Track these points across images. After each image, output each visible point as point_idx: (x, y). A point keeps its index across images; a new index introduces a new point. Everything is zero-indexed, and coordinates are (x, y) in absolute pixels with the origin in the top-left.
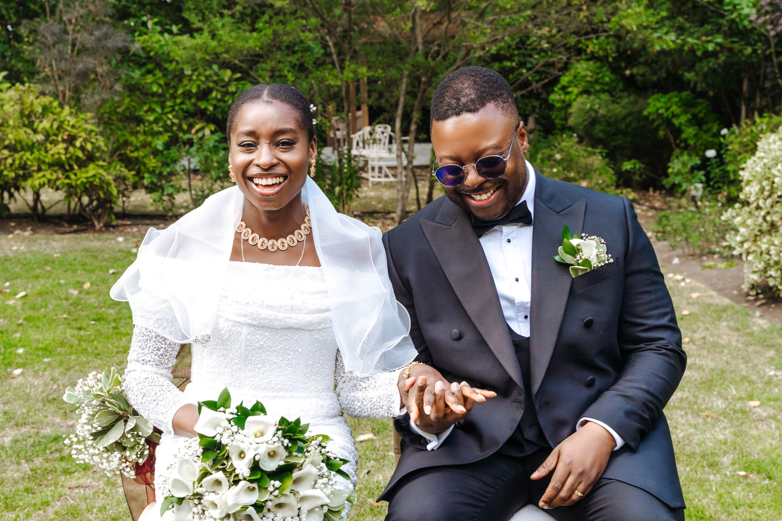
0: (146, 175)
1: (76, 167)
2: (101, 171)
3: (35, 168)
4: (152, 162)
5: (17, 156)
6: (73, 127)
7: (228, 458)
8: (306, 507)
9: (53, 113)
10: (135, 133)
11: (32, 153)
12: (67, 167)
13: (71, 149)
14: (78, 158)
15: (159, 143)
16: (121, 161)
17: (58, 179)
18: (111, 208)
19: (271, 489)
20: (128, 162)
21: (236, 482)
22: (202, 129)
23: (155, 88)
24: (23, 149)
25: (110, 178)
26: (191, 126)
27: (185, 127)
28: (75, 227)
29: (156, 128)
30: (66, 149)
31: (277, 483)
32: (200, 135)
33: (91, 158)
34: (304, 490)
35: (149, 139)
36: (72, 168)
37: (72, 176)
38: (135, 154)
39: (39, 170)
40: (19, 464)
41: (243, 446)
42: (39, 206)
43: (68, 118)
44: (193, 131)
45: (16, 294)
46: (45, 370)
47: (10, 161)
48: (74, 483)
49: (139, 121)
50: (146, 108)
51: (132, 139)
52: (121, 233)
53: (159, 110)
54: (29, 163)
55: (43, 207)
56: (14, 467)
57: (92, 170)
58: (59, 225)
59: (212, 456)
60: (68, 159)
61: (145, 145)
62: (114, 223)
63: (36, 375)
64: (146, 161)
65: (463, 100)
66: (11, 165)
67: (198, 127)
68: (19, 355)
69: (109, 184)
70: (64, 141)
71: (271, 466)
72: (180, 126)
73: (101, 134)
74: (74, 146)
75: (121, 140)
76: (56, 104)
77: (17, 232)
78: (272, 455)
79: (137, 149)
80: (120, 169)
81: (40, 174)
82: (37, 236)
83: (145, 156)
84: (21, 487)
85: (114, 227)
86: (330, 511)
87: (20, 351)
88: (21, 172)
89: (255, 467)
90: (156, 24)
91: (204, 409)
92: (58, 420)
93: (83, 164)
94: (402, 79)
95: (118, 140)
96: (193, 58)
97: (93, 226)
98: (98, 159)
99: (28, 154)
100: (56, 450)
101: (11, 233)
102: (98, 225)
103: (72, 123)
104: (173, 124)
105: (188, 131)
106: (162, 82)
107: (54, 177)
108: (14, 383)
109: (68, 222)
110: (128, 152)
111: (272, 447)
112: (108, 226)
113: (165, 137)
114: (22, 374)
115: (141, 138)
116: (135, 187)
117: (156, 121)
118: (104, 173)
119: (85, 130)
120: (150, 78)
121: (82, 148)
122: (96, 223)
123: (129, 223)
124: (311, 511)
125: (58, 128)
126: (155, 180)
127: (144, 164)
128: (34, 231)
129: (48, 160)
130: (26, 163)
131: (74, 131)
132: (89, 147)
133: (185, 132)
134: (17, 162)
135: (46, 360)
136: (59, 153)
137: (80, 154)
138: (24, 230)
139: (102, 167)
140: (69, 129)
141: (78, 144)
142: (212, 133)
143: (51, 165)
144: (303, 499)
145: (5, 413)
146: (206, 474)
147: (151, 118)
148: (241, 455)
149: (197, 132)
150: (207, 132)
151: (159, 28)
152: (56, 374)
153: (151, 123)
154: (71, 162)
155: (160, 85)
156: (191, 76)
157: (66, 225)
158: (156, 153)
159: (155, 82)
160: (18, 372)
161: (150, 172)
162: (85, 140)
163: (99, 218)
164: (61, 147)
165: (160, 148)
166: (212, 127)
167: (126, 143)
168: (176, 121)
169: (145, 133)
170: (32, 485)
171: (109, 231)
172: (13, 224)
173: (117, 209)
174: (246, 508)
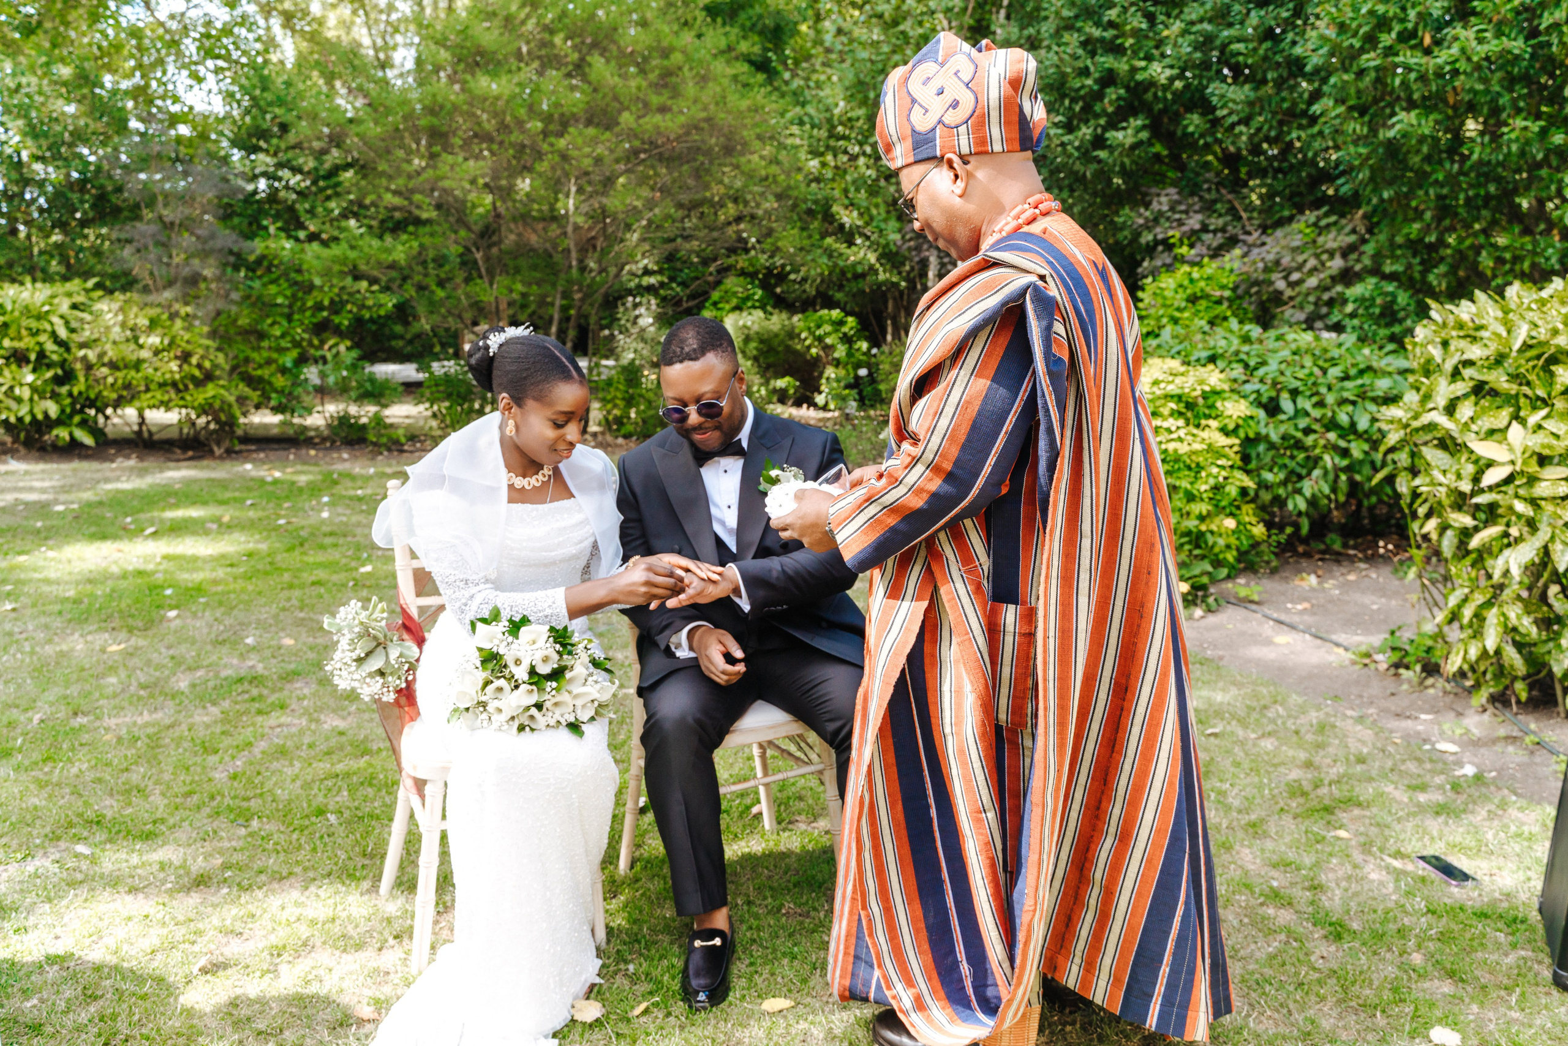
0: (274, 395)
1: (191, 386)
2: (222, 391)
3: (142, 388)
4: (280, 381)
5: (119, 374)
6: (188, 342)
7: (505, 666)
8: (579, 703)
9: (163, 327)
10: (258, 348)
11: (138, 371)
12: (181, 386)
13: (186, 367)
14: (193, 378)
15: (288, 360)
16: (243, 380)
17: (170, 400)
18: (233, 432)
19: (548, 689)
20: (251, 381)
21: (517, 687)
22: (336, 345)
23: (280, 300)
24: (126, 367)
25: (232, 399)
26: (322, 342)
27: (316, 342)
28: (190, 453)
29: (284, 343)
30: (180, 366)
31: (554, 684)
32: (334, 351)
33: (209, 377)
34: (577, 689)
35: (275, 355)
36: (186, 388)
37: (188, 398)
38: (259, 372)
39: (148, 390)
40: (204, 707)
41: (520, 655)
42: (145, 430)
43: (182, 332)
44: (326, 347)
45: (143, 530)
46: (204, 611)
47: (110, 380)
48: (272, 722)
49: (262, 336)
50: (269, 321)
51: (255, 355)
52: (246, 460)
53: (285, 323)
54: (134, 382)
55: (149, 432)
56: (200, 711)
57: (211, 390)
58: (169, 451)
59: (490, 666)
60: (182, 378)
61: (269, 362)
62: (237, 448)
63: (195, 615)
64: (273, 380)
65: (687, 349)
66: (112, 385)
67: (331, 342)
68: (169, 597)
69: (230, 406)
70: (176, 357)
71: (544, 669)
72: (311, 344)
73: (219, 349)
74: (190, 364)
75: (241, 356)
76: (165, 316)
77: (120, 460)
78: (546, 660)
79: (260, 366)
80: (243, 388)
81: (149, 395)
82: (145, 464)
83: (272, 375)
84: (218, 729)
85: (237, 452)
86: (600, 706)
87: (169, 592)
88: (125, 393)
89: (532, 672)
90: (279, 228)
91: (479, 625)
92: (235, 661)
93: (199, 383)
95: (236, 357)
96: (330, 269)
97: (212, 452)
98: (219, 378)
99: (133, 373)
100: (243, 692)
101: (113, 461)
102: (218, 451)
103: (186, 337)
104: (302, 339)
105: (320, 347)
106: (288, 293)
107: (166, 398)
108: (173, 625)
109: (179, 447)
110: (250, 370)
111: (546, 653)
112: (230, 453)
113: (294, 353)
114: (178, 616)
115: (265, 354)
116: (258, 407)
117: (283, 336)
118: (225, 393)
119: (200, 346)
120: (273, 289)
121: (199, 366)
122: (215, 449)
123: (253, 447)
124: (584, 706)
125: (170, 345)
126: (284, 400)
127: (270, 383)
128: (141, 458)
129: (158, 377)
130: (130, 384)
131: (189, 347)
132: (207, 364)
133: (317, 348)
134: (120, 382)
135: (202, 600)
136: (171, 372)
137: (197, 373)
138: (128, 457)
139: (223, 387)
140: (183, 344)
141: (194, 360)
142: (348, 349)
143: (162, 385)
144: (576, 697)
145: (173, 658)
146: (487, 683)
147: (278, 333)
148: (518, 662)
149: (330, 349)
150: (342, 348)
151: (282, 234)
152: (218, 615)
153: (277, 338)
154: (187, 382)
155: (286, 297)
156: (322, 287)
157: (178, 451)
158: (283, 371)
159: (279, 293)
160: (172, 614)
161: (277, 391)
162: (203, 357)
163: (218, 444)
164: (174, 366)
165: (289, 365)
166: (348, 343)
167: (247, 360)
168: (306, 336)
169: (270, 348)
170: (227, 727)
171: (232, 459)
172: (113, 451)
173: (239, 432)
174: (528, 708)
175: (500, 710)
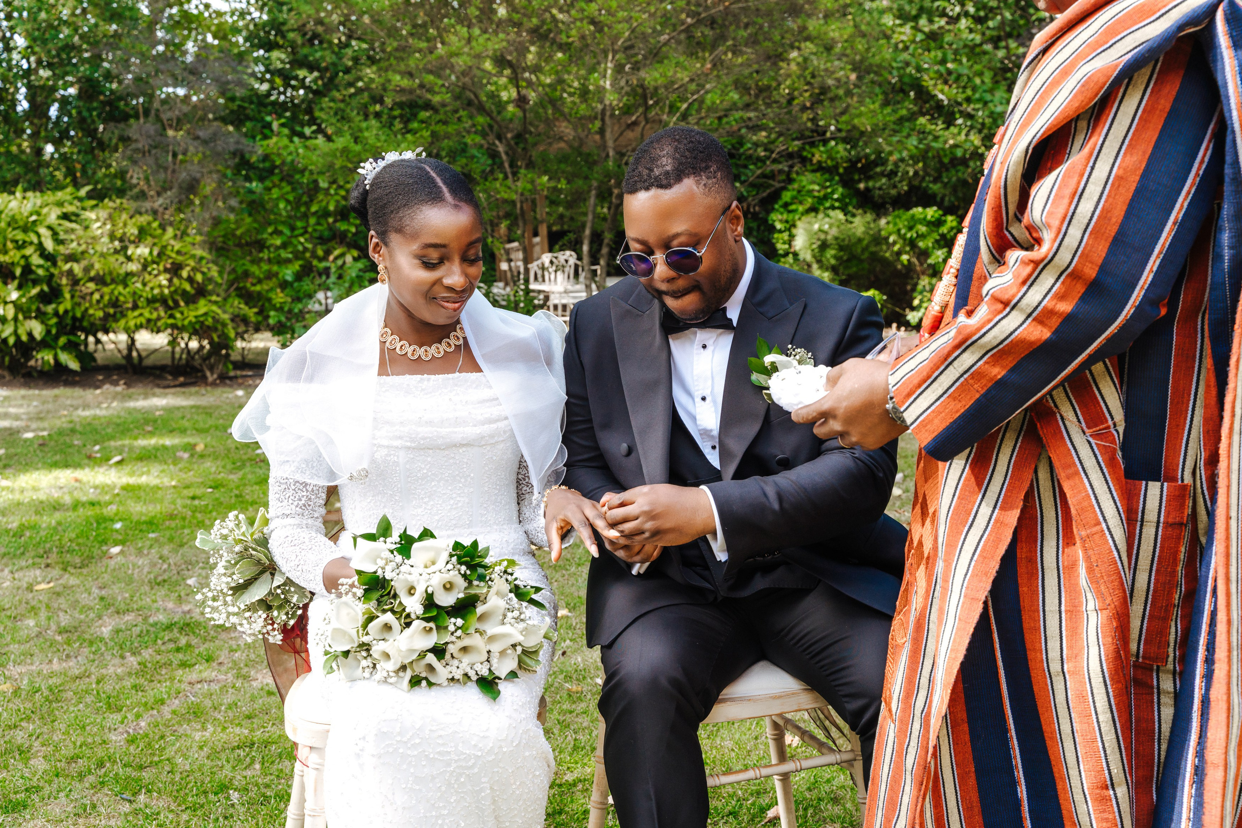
0: (272, 313)
1: (182, 304)
2: (214, 308)
3: (129, 305)
4: (279, 297)
5: (106, 290)
6: (179, 253)
7: (395, 596)
8: (495, 648)
9: (153, 237)
10: (257, 261)
11: (126, 286)
12: (171, 303)
13: (176, 281)
14: (184, 293)
15: (288, 273)
16: (240, 296)
17: (159, 318)
18: (228, 355)
19: (452, 628)
20: (248, 297)
21: (408, 625)
22: (342, 255)
23: (282, 205)
24: (113, 281)
25: (226, 317)
26: (328, 253)
27: (320, 253)
28: (182, 379)
29: (285, 254)
30: (170, 281)
31: (460, 622)
32: (340, 262)
33: (201, 292)
34: (491, 629)
35: (275, 268)
36: (177, 305)
37: (178, 315)
38: (258, 288)
39: (135, 307)
40: (123, 657)
41: (414, 581)
42: (135, 354)
43: (172, 242)
44: (331, 258)
45: (109, 459)
46: (151, 546)
47: (96, 296)
48: (194, 677)
49: (261, 245)
50: (270, 230)
51: (254, 269)
52: (240, 386)
53: (287, 232)
54: (122, 298)
55: (139, 355)
56: (117, 661)
57: (202, 307)
58: (160, 377)
59: (375, 595)
60: (171, 293)
61: (270, 276)
62: (232, 374)
63: (140, 552)
64: (272, 295)
65: (656, 171)
66: (98, 302)
67: (337, 252)
68: (117, 531)
69: (224, 325)
70: (166, 270)
71: (446, 600)
72: (314, 255)
73: (215, 263)
74: (180, 277)
75: (240, 271)
76: (155, 225)
77: (107, 387)
78: (448, 587)
79: (260, 281)
80: (238, 305)
81: (136, 313)
82: (131, 390)
83: (271, 290)
84: (128, 683)
85: (231, 378)
86: (525, 653)
87: (118, 526)
88: (111, 311)
89: (429, 603)
90: (283, 125)
92: (170, 605)
93: (191, 300)
94: (589, 191)
95: (234, 270)
96: (331, 166)
97: (205, 377)
98: (211, 294)
99: (120, 288)
100: (170, 640)
101: (97, 387)
102: (211, 378)
103: (176, 248)
104: (306, 249)
105: (325, 258)
106: (291, 197)
107: (155, 315)
108: (112, 563)
109: (171, 374)
110: (248, 285)
111: (449, 577)
112: (224, 379)
113: (296, 266)
114: (122, 552)
115: (265, 267)
116: (257, 330)
117: (284, 246)
118: (219, 311)
119: (193, 256)
120: (275, 193)
121: (190, 280)
122: (208, 374)
123: (250, 373)
124: (501, 653)
125: (159, 255)
126: (283, 319)
127: (269, 300)
128: (128, 385)
129: (147, 293)
130: (117, 299)
131: (180, 258)
132: (199, 277)
133: (321, 260)
134: (107, 298)
135: (152, 535)
136: (160, 286)
137: (187, 287)
138: (115, 383)
139: (216, 303)
140: (173, 255)
141: (185, 274)
142: (355, 259)
143: (151, 301)
144: (490, 639)
145: (102, 599)
146: (370, 618)
147: (278, 242)
148: (411, 591)
149: (336, 258)
150: (349, 258)
151: (286, 131)
152: (165, 552)
153: (278, 248)
154: (178, 297)
155: (288, 201)
156: (328, 189)
157: (170, 377)
158: (284, 285)
159: (282, 197)
160: (115, 550)
161: (276, 310)
162: (193, 269)
163: (211, 369)
164: (163, 280)
165: (289, 278)
166: (355, 253)
167: (246, 274)
168: (309, 246)
169: (269, 261)
170: (142, 681)
171: (225, 385)
172: (101, 378)
173: (235, 356)
174: (422, 655)
175: (387, 656)
